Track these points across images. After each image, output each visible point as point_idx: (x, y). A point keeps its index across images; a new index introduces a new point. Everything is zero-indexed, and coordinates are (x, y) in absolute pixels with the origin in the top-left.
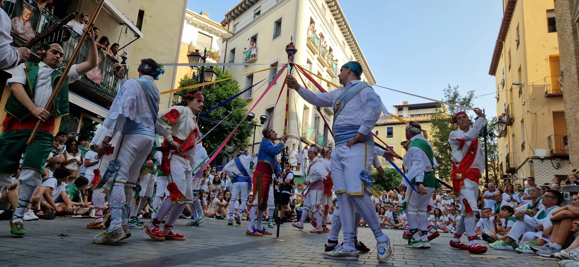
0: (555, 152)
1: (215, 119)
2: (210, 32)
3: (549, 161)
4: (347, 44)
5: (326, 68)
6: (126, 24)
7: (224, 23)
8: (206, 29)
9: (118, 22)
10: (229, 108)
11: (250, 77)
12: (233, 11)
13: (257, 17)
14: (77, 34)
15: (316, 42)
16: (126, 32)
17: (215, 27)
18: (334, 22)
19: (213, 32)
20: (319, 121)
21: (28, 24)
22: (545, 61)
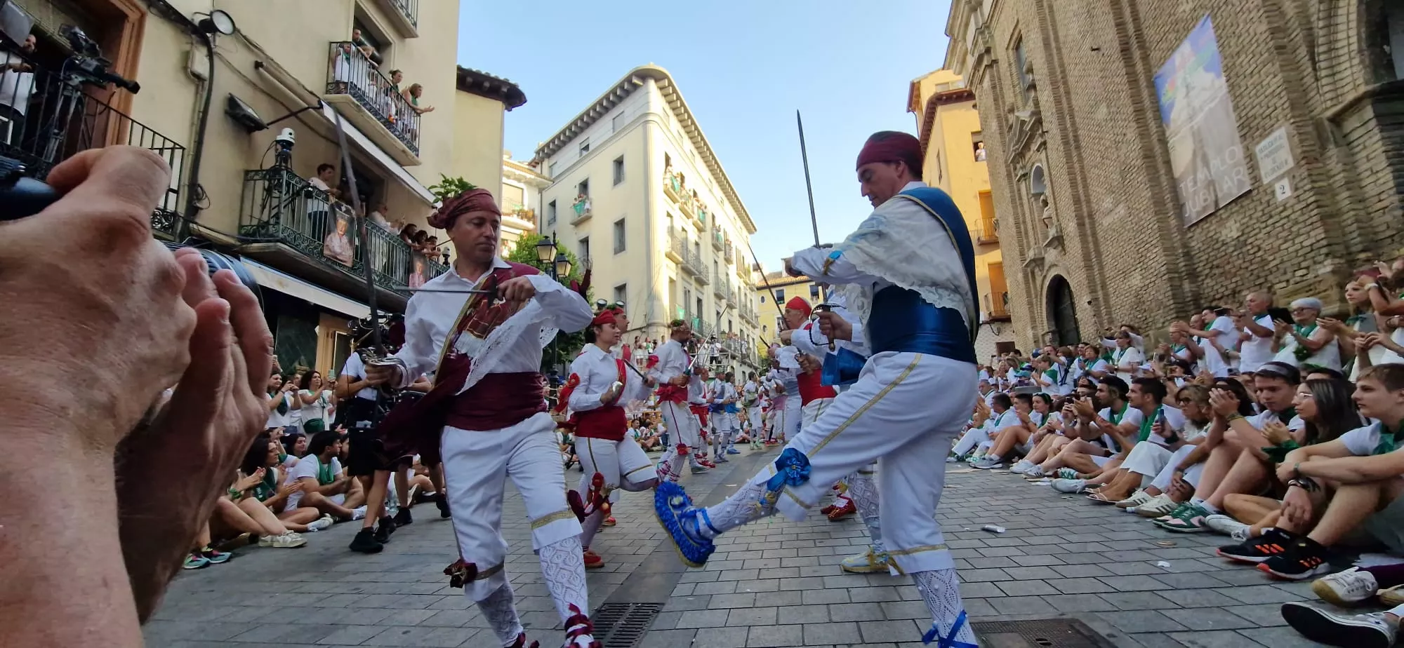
0: (993, 314)
2: (519, 180)
3: (988, 325)
4: (714, 181)
5: (691, 220)
7: (533, 164)
8: (512, 178)
11: (585, 242)
12: (547, 145)
13: (585, 153)
15: (675, 187)
18: (695, 152)
19: (523, 181)
20: (690, 297)
21: (345, 239)
22: (975, 199)
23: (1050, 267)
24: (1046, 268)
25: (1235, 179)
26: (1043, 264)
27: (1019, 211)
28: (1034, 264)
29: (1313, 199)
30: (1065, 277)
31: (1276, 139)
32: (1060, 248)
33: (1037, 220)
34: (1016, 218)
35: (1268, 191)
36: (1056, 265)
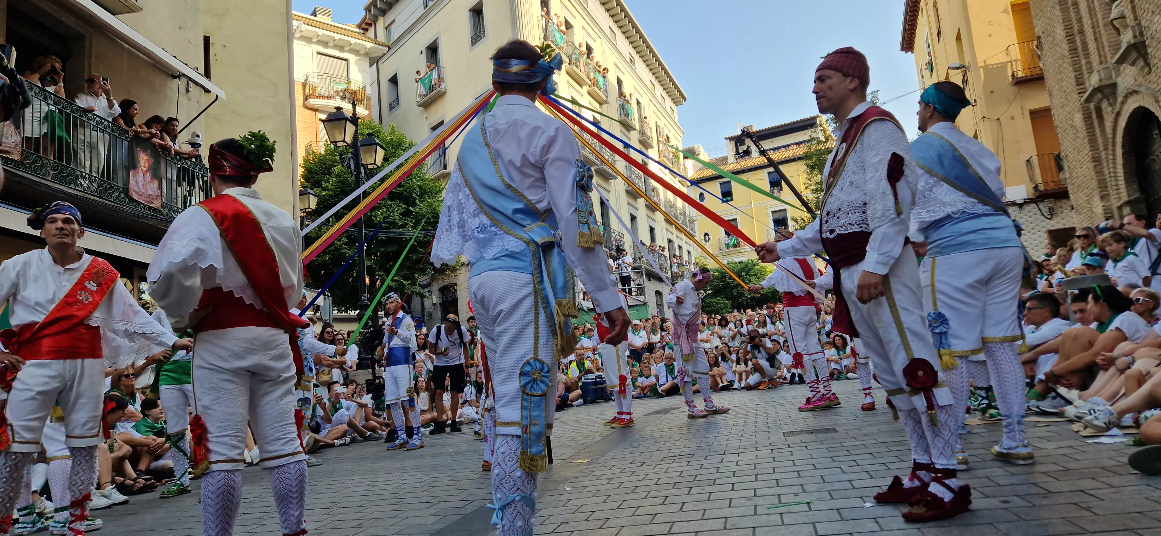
0: (1042, 187)
1: (386, 228)
2: (341, 48)
3: (1034, 205)
6: (184, 75)
8: (331, 44)
9: (167, 74)
10: (409, 201)
14: (98, 119)
15: (559, 40)
16: (187, 91)
17: (349, 39)
19: (347, 49)
22: (1005, 15)
23: (1126, 97)
24: (1120, 99)
26: (1114, 94)
27: (1073, 15)
28: (1099, 96)
30: (1153, 110)
32: (1141, 63)
33: (1101, 24)
34: (1068, 28)
36: (1136, 92)
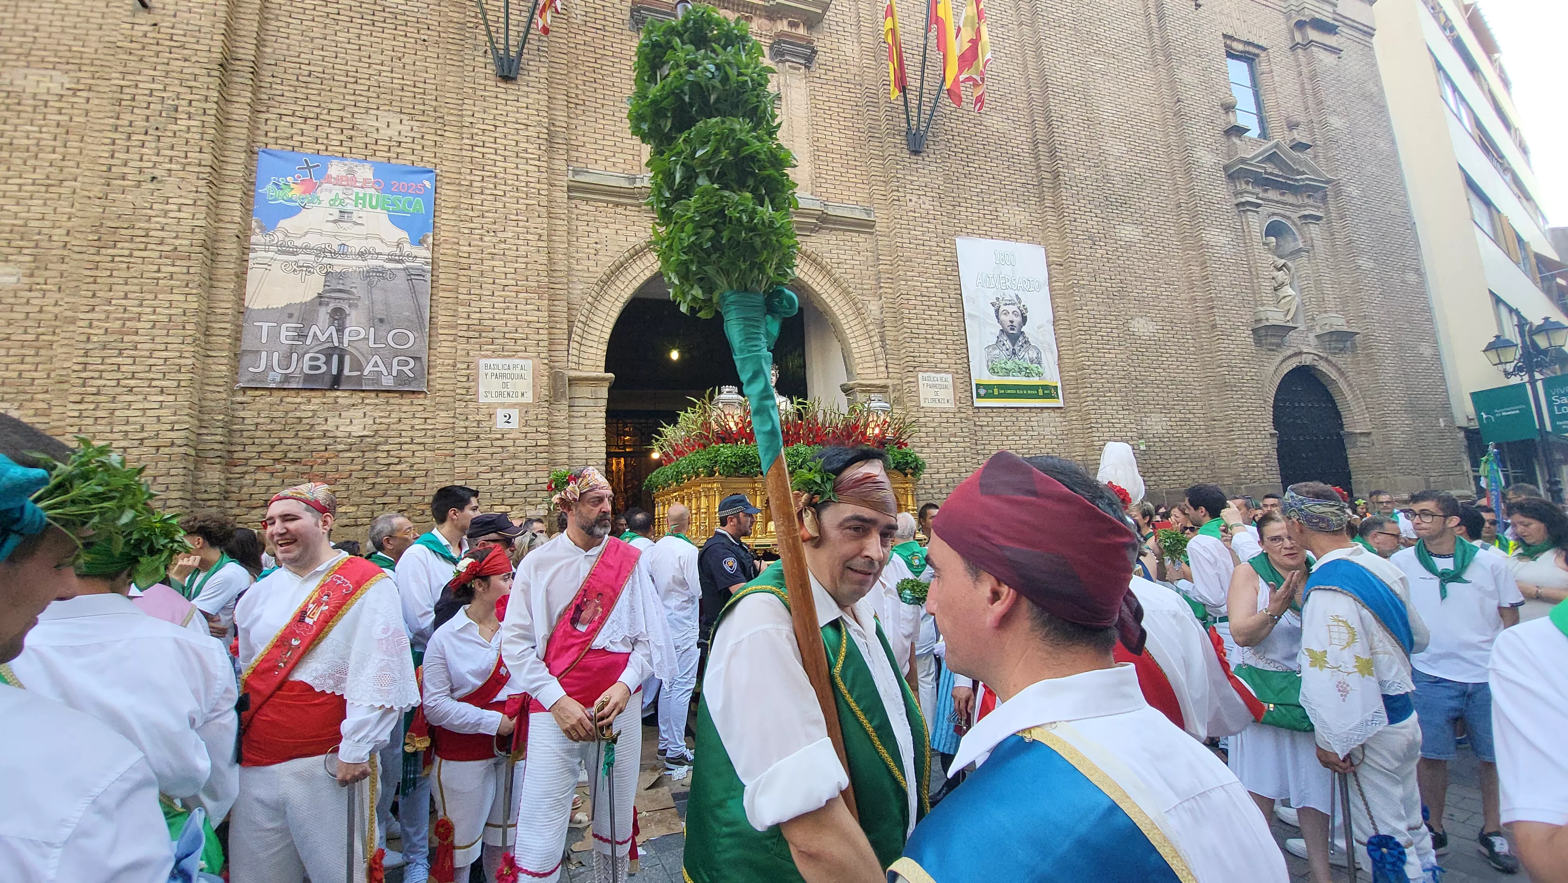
25: (395, 368)
29: (547, 442)
31: (515, 366)
35: (484, 411)
